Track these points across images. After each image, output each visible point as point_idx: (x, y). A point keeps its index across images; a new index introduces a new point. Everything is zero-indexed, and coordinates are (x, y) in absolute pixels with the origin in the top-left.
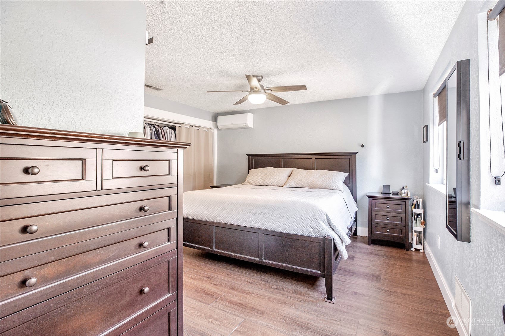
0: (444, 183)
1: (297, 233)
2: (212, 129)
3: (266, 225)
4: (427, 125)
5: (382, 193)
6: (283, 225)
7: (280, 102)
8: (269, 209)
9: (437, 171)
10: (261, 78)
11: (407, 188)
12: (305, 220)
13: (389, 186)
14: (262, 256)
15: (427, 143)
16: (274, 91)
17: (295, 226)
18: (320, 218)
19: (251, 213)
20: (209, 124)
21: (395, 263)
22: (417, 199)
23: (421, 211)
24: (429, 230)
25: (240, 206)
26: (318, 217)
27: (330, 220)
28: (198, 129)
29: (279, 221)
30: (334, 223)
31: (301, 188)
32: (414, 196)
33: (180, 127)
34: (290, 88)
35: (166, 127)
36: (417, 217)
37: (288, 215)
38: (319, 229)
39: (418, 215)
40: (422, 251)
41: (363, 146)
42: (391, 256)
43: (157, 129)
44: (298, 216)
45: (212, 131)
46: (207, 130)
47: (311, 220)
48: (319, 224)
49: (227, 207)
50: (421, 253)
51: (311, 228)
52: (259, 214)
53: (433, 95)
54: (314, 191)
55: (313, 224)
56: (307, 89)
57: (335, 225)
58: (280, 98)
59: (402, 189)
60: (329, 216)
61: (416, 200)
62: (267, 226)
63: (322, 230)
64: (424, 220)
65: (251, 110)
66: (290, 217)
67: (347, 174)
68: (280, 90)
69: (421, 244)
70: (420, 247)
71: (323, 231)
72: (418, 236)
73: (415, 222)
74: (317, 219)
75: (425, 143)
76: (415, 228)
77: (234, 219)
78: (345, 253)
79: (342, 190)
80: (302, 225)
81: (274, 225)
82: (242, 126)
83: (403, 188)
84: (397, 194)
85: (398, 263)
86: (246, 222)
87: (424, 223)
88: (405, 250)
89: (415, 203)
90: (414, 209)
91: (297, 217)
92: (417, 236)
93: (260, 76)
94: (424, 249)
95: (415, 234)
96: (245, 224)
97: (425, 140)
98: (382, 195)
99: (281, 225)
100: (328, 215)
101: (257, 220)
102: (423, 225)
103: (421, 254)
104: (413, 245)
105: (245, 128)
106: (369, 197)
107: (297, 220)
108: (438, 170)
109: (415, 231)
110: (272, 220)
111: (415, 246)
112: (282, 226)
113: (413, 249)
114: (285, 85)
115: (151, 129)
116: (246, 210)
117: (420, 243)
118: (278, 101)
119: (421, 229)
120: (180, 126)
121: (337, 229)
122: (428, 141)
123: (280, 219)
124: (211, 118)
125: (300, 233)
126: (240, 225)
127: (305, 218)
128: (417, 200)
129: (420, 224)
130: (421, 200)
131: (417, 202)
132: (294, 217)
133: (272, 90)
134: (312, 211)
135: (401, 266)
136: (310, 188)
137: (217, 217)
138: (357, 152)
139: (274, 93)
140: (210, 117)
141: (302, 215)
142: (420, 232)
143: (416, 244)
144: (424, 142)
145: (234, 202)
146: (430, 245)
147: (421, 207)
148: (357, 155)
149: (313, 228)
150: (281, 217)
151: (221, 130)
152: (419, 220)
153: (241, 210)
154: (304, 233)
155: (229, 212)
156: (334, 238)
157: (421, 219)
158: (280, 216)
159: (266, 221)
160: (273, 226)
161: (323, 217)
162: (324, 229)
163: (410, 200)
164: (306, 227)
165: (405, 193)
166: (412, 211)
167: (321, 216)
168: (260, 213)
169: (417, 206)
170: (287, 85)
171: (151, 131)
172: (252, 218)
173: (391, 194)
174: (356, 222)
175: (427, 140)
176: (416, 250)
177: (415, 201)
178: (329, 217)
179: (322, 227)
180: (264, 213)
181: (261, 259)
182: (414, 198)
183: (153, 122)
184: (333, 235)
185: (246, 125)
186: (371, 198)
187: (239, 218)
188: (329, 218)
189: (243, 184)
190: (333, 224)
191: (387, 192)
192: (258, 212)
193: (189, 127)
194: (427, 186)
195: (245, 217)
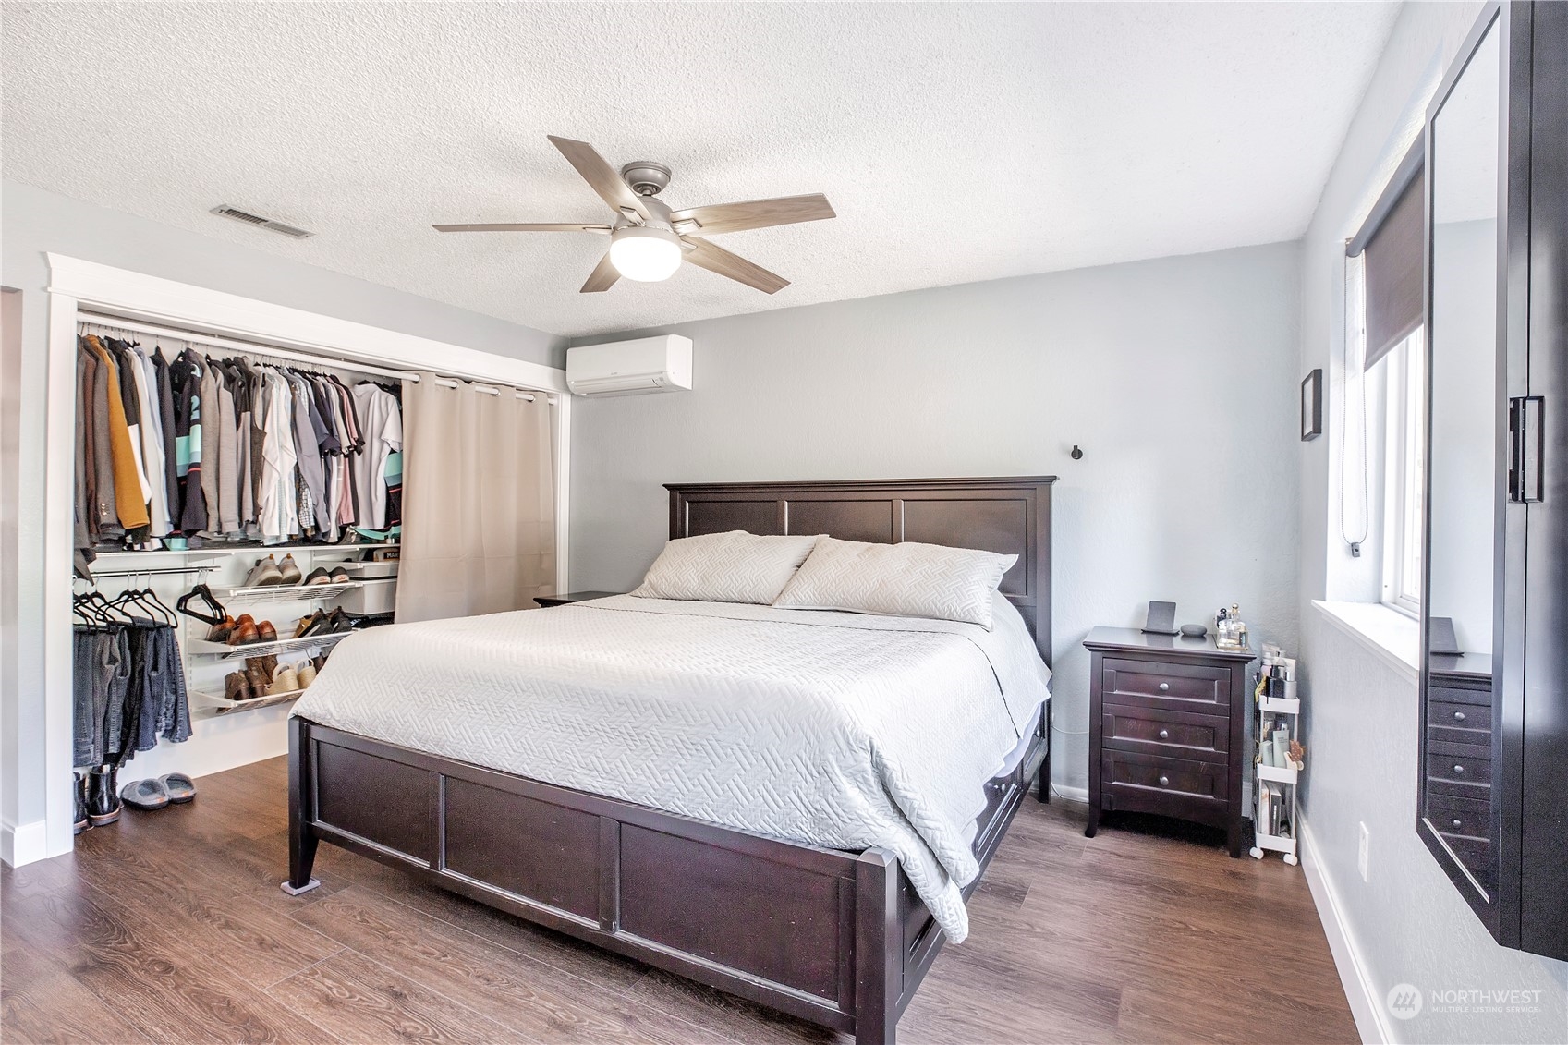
0: (1384, 599)
1: (746, 824)
2: (549, 395)
3: (625, 785)
4: (1320, 371)
5: (1144, 632)
6: (691, 787)
7: (754, 282)
8: (640, 712)
9: (1354, 550)
10: (659, 175)
11: (1237, 614)
12: (778, 772)
13: (1173, 605)
14: (610, 916)
15: (1320, 440)
16: (708, 224)
17: (740, 795)
18: (840, 767)
19: (572, 730)
20: (537, 375)
21: (1186, 919)
22: (1276, 659)
23: (1289, 705)
24: (1320, 779)
25: (535, 697)
26: (834, 763)
27: (888, 774)
28: (495, 392)
29: (678, 768)
30: (906, 786)
31: (838, 611)
32: (1264, 646)
33: (416, 382)
34: (767, 212)
35: (368, 383)
36: (1276, 726)
37: (714, 743)
38: (834, 816)
39: (1279, 718)
40: (1290, 859)
41: (1077, 454)
42: (1172, 883)
43: (322, 389)
44: (752, 752)
45: (550, 401)
46: (531, 398)
47: (804, 770)
48: (836, 793)
49: (490, 698)
50: (1286, 869)
51: (803, 809)
52: (603, 734)
53: (1344, 248)
54: (874, 627)
55: (813, 790)
56: (834, 216)
57: (910, 795)
58: (747, 262)
59: (1220, 619)
60: (884, 756)
61: (1272, 659)
62: (630, 788)
63: (848, 821)
64: (1303, 739)
65: (684, 323)
66: (722, 754)
67: (1011, 560)
68: (730, 221)
69: (1288, 831)
70: (1284, 844)
71: (851, 826)
72: (1281, 802)
73: (1264, 745)
74: (829, 769)
75: (1310, 440)
76: (1265, 772)
77: (512, 752)
78: (955, 918)
79: (988, 622)
80: (765, 793)
81: (657, 787)
82: (646, 381)
83: (1224, 615)
84: (1201, 636)
85: (1198, 921)
86: (551, 767)
87: (1301, 751)
88: (1228, 853)
89: (1269, 675)
90: (1263, 698)
91: (749, 754)
92: (1274, 800)
93: (656, 168)
94: (1298, 854)
95: (1264, 791)
96: (551, 777)
97: (1309, 429)
98: (1142, 642)
99: (682, 786)
100: (881, 752)
101: (595, 761)
102: (1296, 760)
103: (1288, 875)
104: (1257, 834)
105: (661, 389)
106: (1092, 647)
107: (748, 767)
108: (1361, 548)
109: (1267, 783)
110: (651, 765)
111: (1265, 839)
112: (686, 792)
113: (1256, 853)
114: (744, 199)
115: (293, 390)
116: (557, 715)
117: (1283, 825)
118: (743, 276)
119: (1288, 775)
120: (417, 378)
121: (919, 816)
122: (1323, 431)
123: (683, 762)
124: (545, 355)
125: (758, 827)
126: (531, 775)
127: (780, 760)
128: (1275, 664)
129: (1286, 754)
130: (1292, 662)
131: (1275, 669)
132: (739, 753)
133: (701, 221)
134: (809, 732)
135: (1206, 933)
136: (869, 612)
137: (451, 740)
138: (1055, 478)
139: (709, 236)
140: (544, 351)
141: (771, 747)
142: (1283, 787)
143: (1268, 832)
144: (1303, 438)
145: (517, 679)
146: (1321, 837)
147: (1289, 688)
148: (1055, 486)
149: (812, 810)
150: (685, 752)
151: (582, 397)
152: (1281, 740)
153: (537, 714)
154: (777, 828)
155: (494, 719)
156: (902, 859)
157: (1291, 737)
158: (680, 745)
159: (629, 766)
160: (652, 791)
161: (855, 761)
162: (854, 816)
163: (1247, 663)
164: (782, 804)
165: (1229, 635)
166: (1256, 705)
167: (848, 754)
168: (608, 730)
169: (1274, 686)
170: (749, 200)
171: (293, 394)
172: (576, 750)
173: (1179, 637)
174: (1045, 741)
175: (1318, 429)
176: (1267, 853)
177: (1268, 663)
178: (885, 762)
179: (849, 807)
180: (624, 731)
181: (607, 926)
182: (1262, 652)
183: (306, 362)
184: (894, 845)
185: (661, 379)
186: (1100, 653)
187: (527, 747)
188: (885, 766)
189: (633, 593)
190: (903, 793)
191: (1163, 627)
192: (599, 727)
193: (454, 385)
194: (1319, 613)
195: (552, 745)
